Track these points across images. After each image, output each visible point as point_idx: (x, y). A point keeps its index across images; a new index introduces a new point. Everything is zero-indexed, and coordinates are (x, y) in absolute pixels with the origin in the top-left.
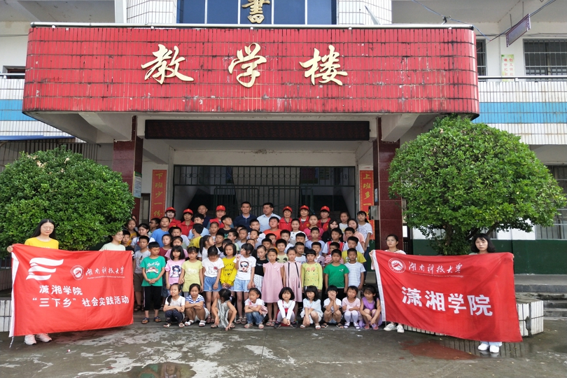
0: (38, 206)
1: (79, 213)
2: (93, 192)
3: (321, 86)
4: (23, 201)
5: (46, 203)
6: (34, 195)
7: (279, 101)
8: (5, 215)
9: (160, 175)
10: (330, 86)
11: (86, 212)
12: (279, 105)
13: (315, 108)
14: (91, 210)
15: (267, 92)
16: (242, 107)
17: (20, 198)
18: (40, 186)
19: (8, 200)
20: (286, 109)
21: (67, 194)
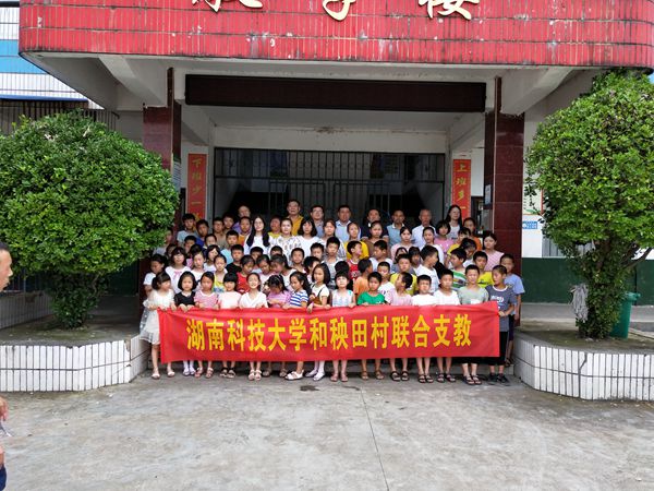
0: (52, 203)
1: (109, 216)
2: (127, 182)
3: (441, 20)
4: (30, 194)
5: (64, 200)
6: (45, 186)
7: (382, 43)
8: (6, 215)
9: (198, 162)
10: (453, 20)
11: (119, 214)
12: (381, 50)
13: (431, 56)
14: (125, 211)
15: (365, 28)
16: (330, 52)
17: (26, 190)
18: (53, 172)
19: (9, 192)
20: (391, 58)
21: (90, 184)
